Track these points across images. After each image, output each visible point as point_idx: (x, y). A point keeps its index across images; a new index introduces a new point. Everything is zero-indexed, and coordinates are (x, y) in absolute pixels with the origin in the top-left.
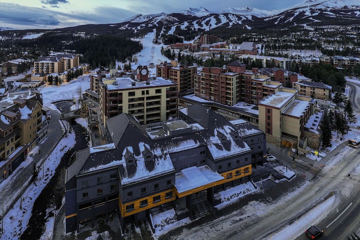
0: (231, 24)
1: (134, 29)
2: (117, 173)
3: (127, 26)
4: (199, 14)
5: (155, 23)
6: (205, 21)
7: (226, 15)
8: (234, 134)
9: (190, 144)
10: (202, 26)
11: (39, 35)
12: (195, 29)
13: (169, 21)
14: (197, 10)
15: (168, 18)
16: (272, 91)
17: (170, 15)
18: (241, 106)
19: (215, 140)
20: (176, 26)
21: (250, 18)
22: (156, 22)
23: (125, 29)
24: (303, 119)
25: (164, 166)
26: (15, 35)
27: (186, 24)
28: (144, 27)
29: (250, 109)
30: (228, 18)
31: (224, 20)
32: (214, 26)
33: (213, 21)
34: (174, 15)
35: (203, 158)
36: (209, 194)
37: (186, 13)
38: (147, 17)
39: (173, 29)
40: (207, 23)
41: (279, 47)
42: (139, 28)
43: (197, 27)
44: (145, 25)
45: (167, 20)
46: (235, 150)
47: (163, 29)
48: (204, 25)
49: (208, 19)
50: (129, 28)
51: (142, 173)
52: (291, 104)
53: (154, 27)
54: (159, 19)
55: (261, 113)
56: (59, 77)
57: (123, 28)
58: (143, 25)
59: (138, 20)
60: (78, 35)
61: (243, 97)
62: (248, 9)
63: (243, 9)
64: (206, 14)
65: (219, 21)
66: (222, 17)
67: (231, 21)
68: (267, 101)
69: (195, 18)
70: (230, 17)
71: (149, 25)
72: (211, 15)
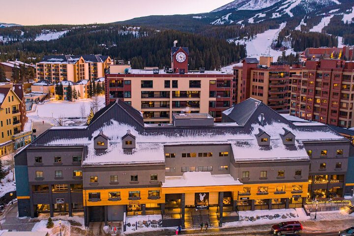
1: (240, 22)
3: (227, 18)
5: (288, 11)
11: (62, 33)
13: (319, 7)
20: (332, 16)
22: (290, 8)
23: (222, 23)
26: (23, 33)
28: (261, 18)
39: (326, 21)
42: (251, 21)
44: (264, 15)
45: (314, 4)
47: (302, 23)
50: (232, 22)
53: (285, 18)
56: (73, 87)
57: (218, 22)
58: (261, 15)
59: (252, 5)
60: (126, 33)
71: (274, 14)
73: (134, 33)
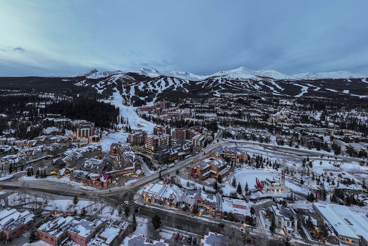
0: (176, 86)
2: (169, 154)
3: (84, 82)
4: (151, 75)
5: (114, 81)
6: (157, 82)
7: (172, 78)
8: (187, 145)
9: (179, 148)
10: (155, 87)
12: (150, 90)
13: (127, 80)
14: (150, 71)
15: (125, 77)
16: (195, 135)
17: (127, 74)
18: (187, 140)
19: (184, 147)
20: (134, 86)
21: (188, 82)
22: (115, 80)
23: (81, 85)
24: (201, 141)
25: (176, 152)
27: (142, 84)
28: (103, 85)
29: (189, 141)
30: (173, 81)
31: (171, 83)
32: (164, 88)
33: (163, 83)
34: (131, 74)
35: (181, 150)
36: (184, 156)
37: (140, 73)
38: (104, 74)
39: (133, 89)
40: (159, 84)
41: (201, 112)
42: (99, 85)
43: (151, 88)
44: (104, 83)
45: (124, 79)
46: (187, 148)
48: (157, 87)
49: (159, 81)
50: (87, 85)
51: (173, 153)
52: (199, 138)
53: (114, 85)
54: (117, 77)
55: (192, 142)
57: (79, 84)
58: (102, 83)
59: (94, 76)
61: (188, 138)
62: (187, 73)
63: (183, 73)
64: (157, 75)
65: (167, 84)
66: (169, 80)
67: (176, 84)
68: (194, 138)
69: (149, 79)
70: (175, 80)
71: (108, 83)
72: (162, 77)
73: (51, 97)
